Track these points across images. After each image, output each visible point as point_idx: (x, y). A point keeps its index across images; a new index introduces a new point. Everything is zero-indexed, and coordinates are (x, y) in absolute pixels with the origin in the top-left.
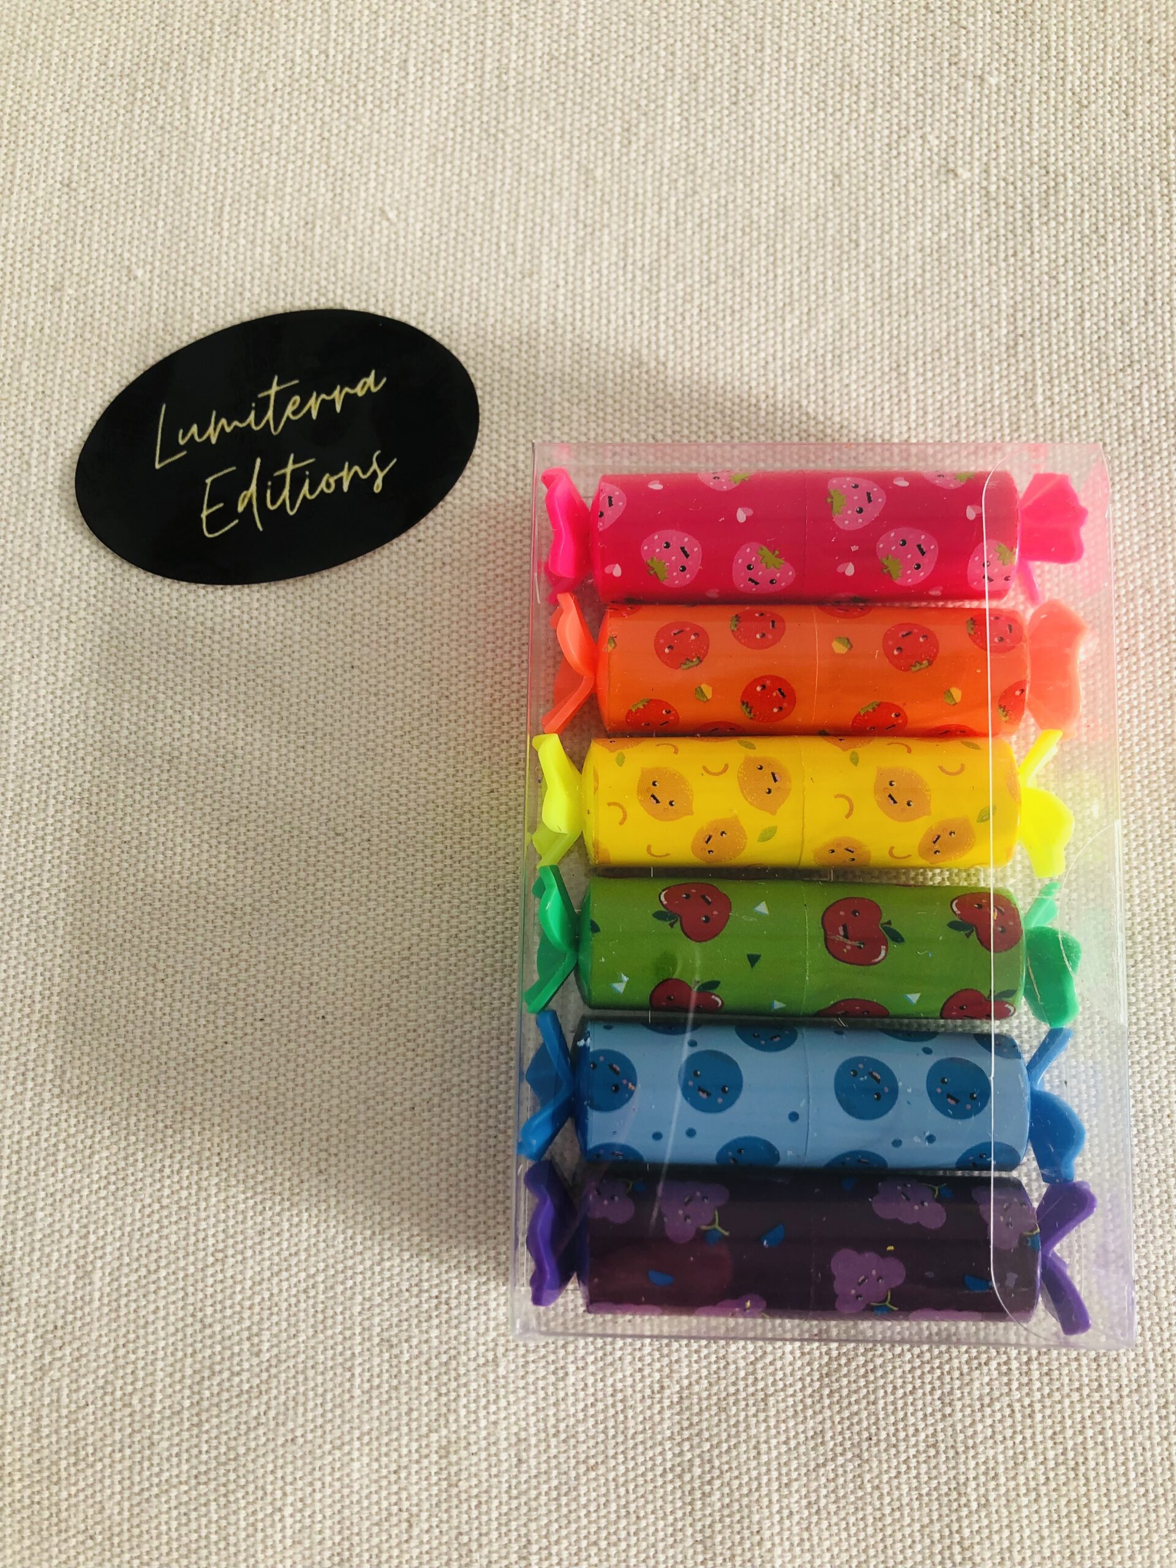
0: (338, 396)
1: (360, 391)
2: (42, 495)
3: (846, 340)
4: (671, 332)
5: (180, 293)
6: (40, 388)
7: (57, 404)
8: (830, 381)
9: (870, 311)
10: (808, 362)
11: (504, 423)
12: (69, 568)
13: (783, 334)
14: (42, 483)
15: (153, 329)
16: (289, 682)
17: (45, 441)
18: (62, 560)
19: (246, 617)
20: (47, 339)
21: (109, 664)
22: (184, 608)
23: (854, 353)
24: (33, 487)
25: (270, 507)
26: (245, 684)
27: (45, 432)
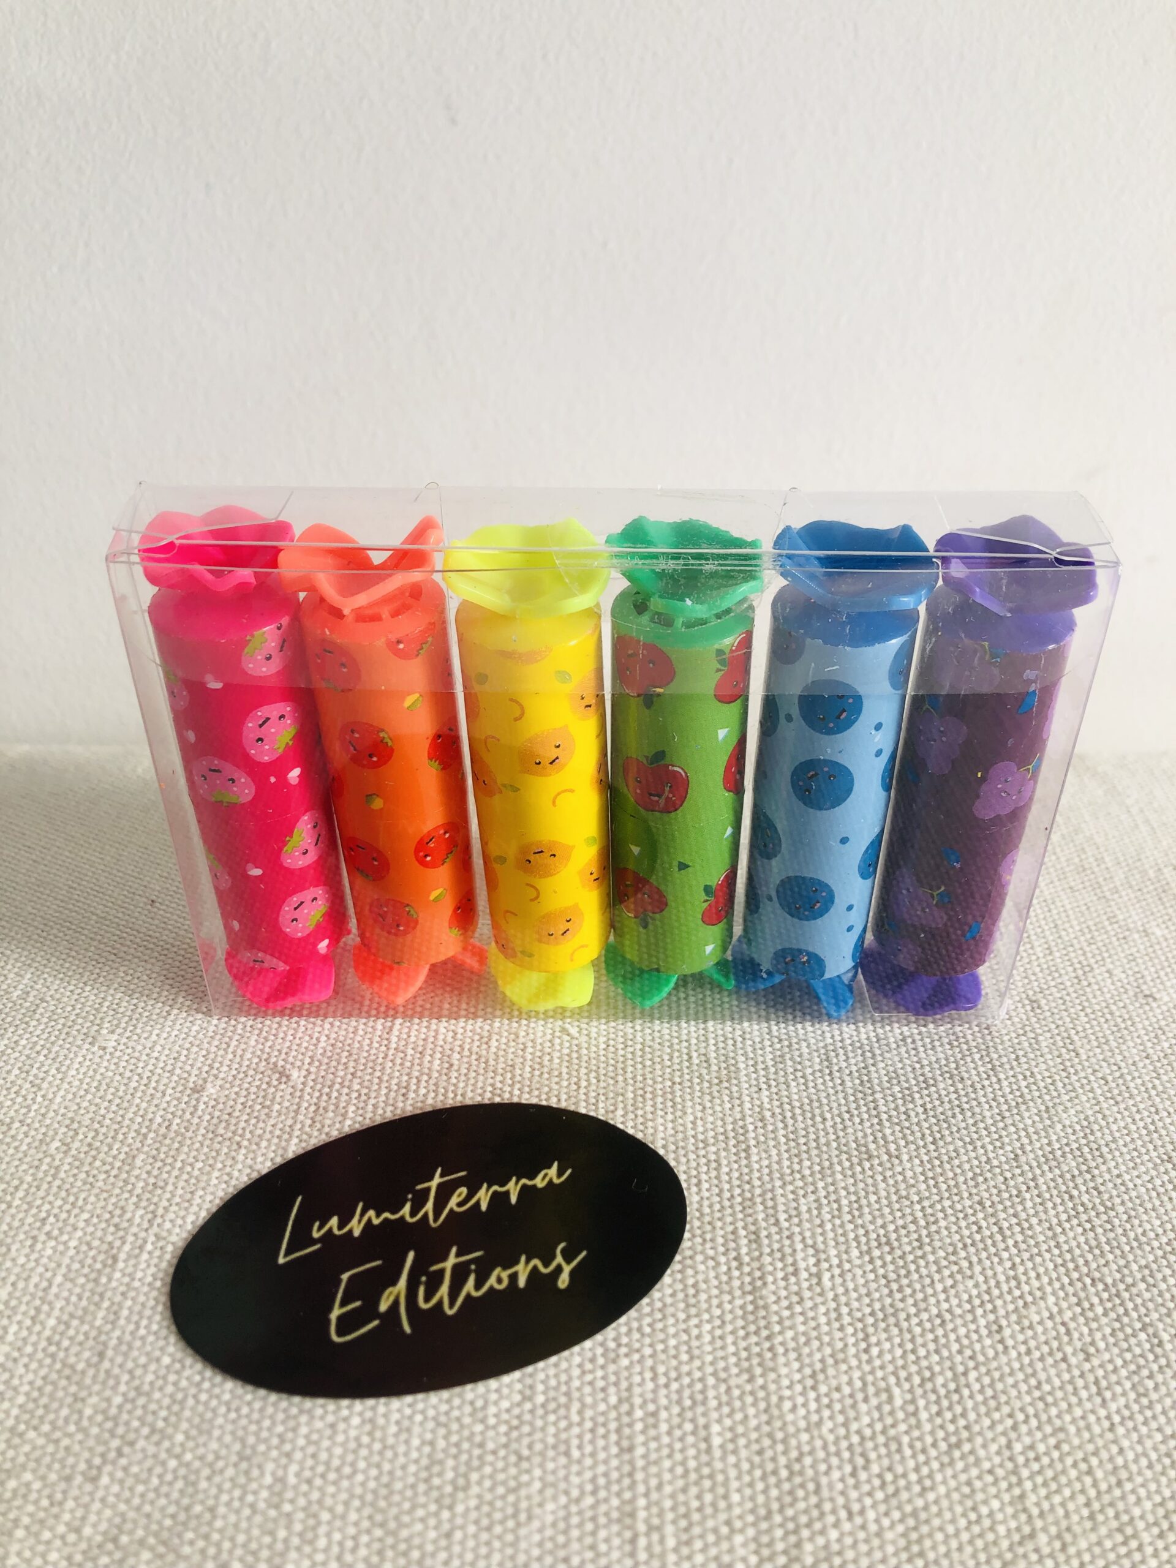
0: (513, 1189)
1: (539, 1182)
2: (123, 1294)
3: (1099, 1134)
4: (898, 1128)
5: (335, 1094)
6: (152, 1180)
7: (168, 1195)
8: (1096, 1172)
9: (1115, 1109)
10: (1064, 1155)
11: (718, 1215)
12: (137, 1382)
13: (1025, 1130)
14: (126, 1280)
15: (299, 1126)
16: (435, 1542)
17: (143, 1234)
18: (130, 1372)
19: (377, 1446)
20: (173, 1135)
21: (164, 1516)
22: (290, 1435)
23: (1113, 1146)
24: (114, 1284)
25: (423, 1305)
26: (368, 1545)
27: (145, 1225)
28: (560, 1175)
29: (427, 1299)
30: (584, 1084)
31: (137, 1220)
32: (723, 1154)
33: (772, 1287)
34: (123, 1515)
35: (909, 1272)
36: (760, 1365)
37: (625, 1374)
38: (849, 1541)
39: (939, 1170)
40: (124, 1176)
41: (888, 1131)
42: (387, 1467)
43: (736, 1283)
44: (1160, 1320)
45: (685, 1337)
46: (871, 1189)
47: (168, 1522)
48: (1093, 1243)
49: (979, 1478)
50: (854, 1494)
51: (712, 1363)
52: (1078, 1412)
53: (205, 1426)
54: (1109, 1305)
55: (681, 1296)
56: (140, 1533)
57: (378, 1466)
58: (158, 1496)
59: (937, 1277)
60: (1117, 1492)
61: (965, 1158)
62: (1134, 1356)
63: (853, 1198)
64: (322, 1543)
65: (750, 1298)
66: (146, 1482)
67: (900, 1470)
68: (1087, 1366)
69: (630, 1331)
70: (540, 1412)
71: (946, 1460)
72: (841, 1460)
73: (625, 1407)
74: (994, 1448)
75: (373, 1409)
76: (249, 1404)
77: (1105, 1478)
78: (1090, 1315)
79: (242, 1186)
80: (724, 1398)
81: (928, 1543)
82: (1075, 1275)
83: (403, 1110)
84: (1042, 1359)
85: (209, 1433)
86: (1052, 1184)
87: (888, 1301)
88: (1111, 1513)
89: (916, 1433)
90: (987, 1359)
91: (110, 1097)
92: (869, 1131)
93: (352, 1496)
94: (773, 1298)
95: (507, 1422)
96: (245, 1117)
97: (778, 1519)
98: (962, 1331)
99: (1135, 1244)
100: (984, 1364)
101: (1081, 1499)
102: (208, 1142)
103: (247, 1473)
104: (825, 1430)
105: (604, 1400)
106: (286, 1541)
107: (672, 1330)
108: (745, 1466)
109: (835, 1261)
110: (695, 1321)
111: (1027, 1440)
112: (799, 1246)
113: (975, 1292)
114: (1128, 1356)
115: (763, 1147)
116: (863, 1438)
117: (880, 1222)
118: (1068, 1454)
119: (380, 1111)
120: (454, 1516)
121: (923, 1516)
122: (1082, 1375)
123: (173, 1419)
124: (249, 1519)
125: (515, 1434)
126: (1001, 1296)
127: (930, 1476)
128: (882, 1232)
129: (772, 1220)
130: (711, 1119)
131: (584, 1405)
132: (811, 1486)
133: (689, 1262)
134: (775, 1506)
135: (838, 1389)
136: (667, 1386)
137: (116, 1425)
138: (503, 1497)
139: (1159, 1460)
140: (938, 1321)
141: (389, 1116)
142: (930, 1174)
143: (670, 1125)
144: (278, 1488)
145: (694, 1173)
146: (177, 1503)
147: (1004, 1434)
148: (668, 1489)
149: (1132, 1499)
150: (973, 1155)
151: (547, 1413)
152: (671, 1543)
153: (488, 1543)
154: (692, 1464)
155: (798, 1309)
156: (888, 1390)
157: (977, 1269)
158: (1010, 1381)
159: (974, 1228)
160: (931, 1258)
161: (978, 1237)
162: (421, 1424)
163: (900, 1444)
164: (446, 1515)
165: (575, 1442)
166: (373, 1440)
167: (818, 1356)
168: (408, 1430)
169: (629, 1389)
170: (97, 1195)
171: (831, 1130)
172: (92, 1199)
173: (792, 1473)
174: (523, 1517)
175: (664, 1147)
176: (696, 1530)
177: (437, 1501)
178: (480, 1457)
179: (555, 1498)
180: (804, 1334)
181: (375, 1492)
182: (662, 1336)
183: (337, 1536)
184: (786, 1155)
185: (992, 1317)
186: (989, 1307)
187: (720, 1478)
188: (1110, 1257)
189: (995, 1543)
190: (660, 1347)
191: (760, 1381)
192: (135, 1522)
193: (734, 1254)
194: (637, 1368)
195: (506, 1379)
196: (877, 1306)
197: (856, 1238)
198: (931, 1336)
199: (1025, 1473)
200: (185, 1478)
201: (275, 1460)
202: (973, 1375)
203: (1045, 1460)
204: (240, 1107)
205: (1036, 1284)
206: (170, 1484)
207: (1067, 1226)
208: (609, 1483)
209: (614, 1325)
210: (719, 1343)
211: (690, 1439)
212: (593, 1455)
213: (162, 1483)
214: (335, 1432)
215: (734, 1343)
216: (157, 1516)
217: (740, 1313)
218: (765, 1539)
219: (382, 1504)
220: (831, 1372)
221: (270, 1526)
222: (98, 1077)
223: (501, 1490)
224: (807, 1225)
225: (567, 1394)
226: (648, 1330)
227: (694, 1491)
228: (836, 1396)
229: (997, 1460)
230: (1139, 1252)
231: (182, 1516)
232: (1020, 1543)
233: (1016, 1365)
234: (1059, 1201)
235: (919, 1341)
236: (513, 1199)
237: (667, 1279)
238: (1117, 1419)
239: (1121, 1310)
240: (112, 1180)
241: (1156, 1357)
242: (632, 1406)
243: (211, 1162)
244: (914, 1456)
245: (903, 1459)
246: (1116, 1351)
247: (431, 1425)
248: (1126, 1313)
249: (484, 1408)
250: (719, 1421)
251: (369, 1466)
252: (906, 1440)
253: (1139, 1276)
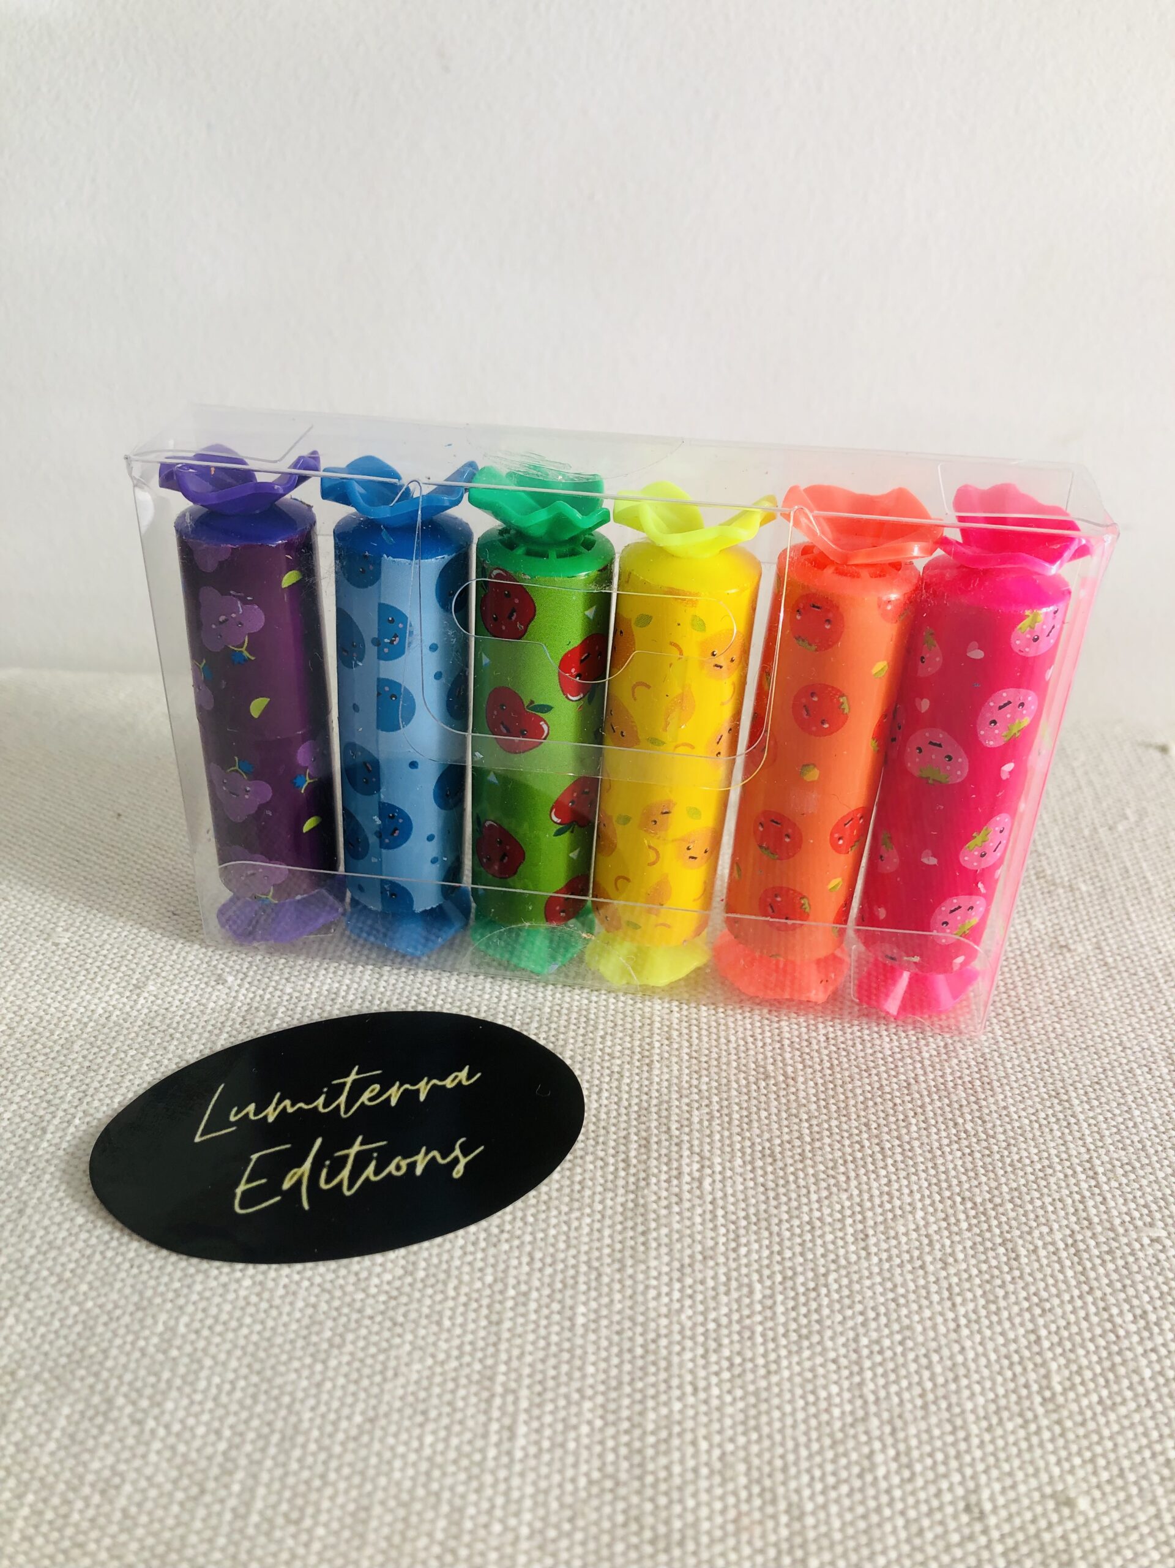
0: (423, 1088)
1: (449, 1083)
2: (47, 1161)
3: (993, 1070)
4: (798, 1053)
5: (268, 996)
6: (87, 1064)
7: (100, 1078)
8: (984, 1103)
9: (1012, 1049)
10: (955, 1086)
11: (614, 1121)
12: (51, 1237)
13: (921, 1062)
14: (52, 1149)
15: (230, 1023)
16: (305, 1390)
17: (72, 1110)
18: (46, 1228)
19: (264, 1305)
20: (111, 1024)
21: (61, 1355)
22: (185, 1291)
23: (1005, 1081)
24: (40, 1152)
25: (323, 1186)
26: (243, 1389)
27: (76, 1103)
28: (469, 1077)
29: (327, 1182)
30: (504, 997)
31: (69, 1098)
32: (627, 1066)
33: (655, 1188)
34: (23, 1352)
35: (788, 1182)
36: (632, 1257)
37: (504, 1257)
38: (691, 1412)
39: (831, 1093)
40: (62, 1058)
41: (788, 1056)
42: (270, 1323)
43: (621, 1182)
44: (1020, 1237)
45: (565, 1228)
46: (763, 1106)
47: (63, 1360)
48: (970, 1166)
49: (822, 1365)
50: (702, 1373)
51: (587, 1253)
52: (927, 1313)
53: (108, 1279)
54: (974, 1221)
55: (567, 1191)
56: (37, 1368)
57: (263, 1322)
58: (58, 1337)
59: (813, 1188)
60: (953, 1387)
61: (859, 1083)
62: (990, 1267)
63: (745, 1113)
64: (202, 1384)
65: (632, 1196)
66: (47, 1325)
67: (749, 1354)
68: (943, 1273)
69: (514, 1219)
70: (419, 1285)
71: (794, 1348)
72: (695, 1343)
73: (499, 1286)
74: (841, 1340)
75: (264, 1273)
76: (151, 1262)
77: (943, 1374)
78: (955, 1229)
79: (170, 1073)
80: (594, 1284)
81: (764, 1419)
82: (947, 1194)
83: (330, 1012)
84: (901, 1266)
85: (111, 1285)
86: (939, 1112)
87: (763, 1207)
88: (944, 1404)
89: (770, 1324)
90: (849, 1263)
91: (57, 988)
92: (769, 1054)
93: (235, 1346)
94: (654, 1198)
95: (387, 1292)
96: (181, 1012)
97: (627, 1389)
98: (829, 1237)
99: (1009, 1169)
100: (845, 1267)
101: (917, 1390)
102: (143, 1033)
103: (141, 1321)
104: (683, 1317)
105: (480, 1279)
106: (169, 1382)
107: (554, 1221)
108: (604, 1343)
109: (718, 1168)
110: (576, 1214)
111: (874, 1335)
112: (686, 1153)
113: (847, 1204)
114: (984, 1267)
115: (666, 1062)
116: (719, 1325)
117: (766, 1136)
118: (912, 1349)
119: (308, 1013)
120: (326, 1368)
121: (764, 1395)
122: (936, 1282)
123: (80, 1271)
124: (137, 1361)
125: (393, 1303)
126: (872, 1209)
127: (777, 1362)
128: (767, 1145)
129: (664, 1128)
130: (620, 1035)
131: (461, 1282)
132: (663, 1364)
133: (579, 1161)
134: (626, 1378)
135: (702, 1282)
136: (541, 1270)
137: (27, 1273)
138: (373, 1356)
139: (998, 1361)
140: (808, 1228)
141: (316, 1018)
142: (822, 1096)
143: (580, 1038)
144: (167, 1336)
145: (596, 1082)
146: (74, 1344)
147: (853, 1329)
148: (528, 1359)
149: (966, 1393)
150: (867, 1081)
151: (425, 1286)
152: (524, 1404)
153: (354, 1394)
154: (554, 1338)
155: (676, 1209)
156: (750, 1286)
157: (854, 1183)
158: (867, 1283)
159: (857, 1147)
160: (811, 1171)
161: (859, 1155)
162: (307, 1289)
163: (753, 1332)
164: (319, 1367)
165: (448, 1313)
166: (261, 1300)
167: (688, 1252)
168: (294, 1294)
169: (505, 1271)
170: (34, 1075)
171: (733, 1051)
172: (29, 1077)
173: (647, 1352)
174: (390, 1374)
175: (571, 1058)
176: (550, 1395)
177: (312, 1355)
178: (357, 1321)
179: (421, 1360)
180: (678, 1232)
181: (256, 1344)
182: (543, 1226)
183: (217, 1380)
184: (687, 1071)
185: (860, 1227)
186: (859, 1217)
187: (579, 1352)
188: (984, 1179)
189: (828, 1423)
190: (540, 1235)
191: (630, 1271)
192: (33, 1358)
193: (623, 1156)
194: (516, 1253)
195: (392, 1255)
196: (752, 1210)
197: (742, 1150)
198: (798, 1240)
199: (867, 1364)
200: (84, 1322)
201: (168, 1312)
202: (833, 1276)
203: (889, 1354)
204: (177, 1003)
205: (908, 1200)
206: (70, 1327)
207: (947, 1149)
208: (475, 1350)
209: (499, 1213)
210: (596, 1235)
211: (556, 1318)
212: (462, 1325)
213: (62, 1326)
214: (227, 1291)
215: (611, 1236)
216: (54, 1354)
217: (620, 1209)
218: (612, 1406)
219: (262, 1354)
220: (698, 1266)
221: (157, 1367)
222: (49, 970)
223: (373, 1350)
224: (697, 1135)
225: (447, 1272)
226: (531, 1219)
227: (552, 1361)
228: (700, 1288)
229: (843, 1351)
230: (1012, 1176)
231: (77, 1356)
232: (852, 1425)
233: (876, 1270)
234: (943, 1127)
235: (787, 1243)
236: (422, 1097)
237: (555, 1175)
238: (963, 1321)
239: (985, 1226)
240: (50, 1061)
241: (1011, 1269)
242: (506, 1286)
243: (144, 1050)
244: (764, 1343)
245: (754, 1345)
246: (973, 1261)
247: (316, 1290)
248: (989, 1230)
249: (367, 1279)
250: (585, 1304)
251: (254, 1322)
252: (759, 1329)
253: (1008, 1197)
